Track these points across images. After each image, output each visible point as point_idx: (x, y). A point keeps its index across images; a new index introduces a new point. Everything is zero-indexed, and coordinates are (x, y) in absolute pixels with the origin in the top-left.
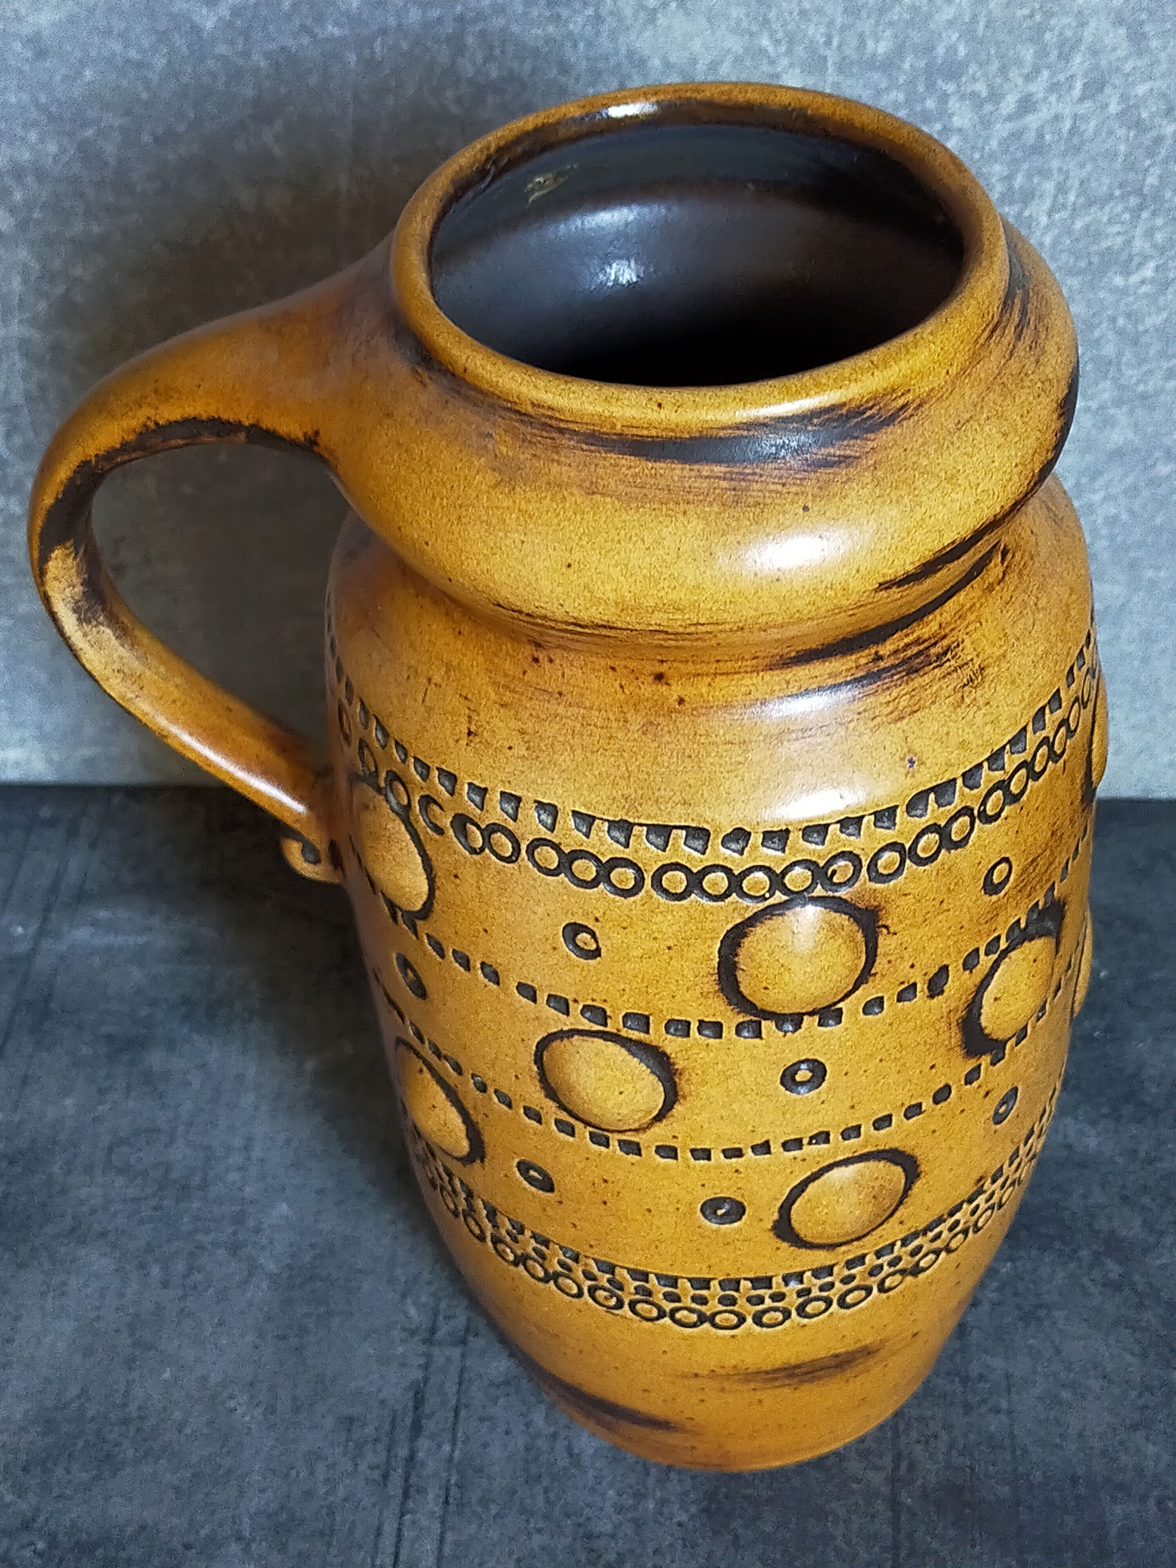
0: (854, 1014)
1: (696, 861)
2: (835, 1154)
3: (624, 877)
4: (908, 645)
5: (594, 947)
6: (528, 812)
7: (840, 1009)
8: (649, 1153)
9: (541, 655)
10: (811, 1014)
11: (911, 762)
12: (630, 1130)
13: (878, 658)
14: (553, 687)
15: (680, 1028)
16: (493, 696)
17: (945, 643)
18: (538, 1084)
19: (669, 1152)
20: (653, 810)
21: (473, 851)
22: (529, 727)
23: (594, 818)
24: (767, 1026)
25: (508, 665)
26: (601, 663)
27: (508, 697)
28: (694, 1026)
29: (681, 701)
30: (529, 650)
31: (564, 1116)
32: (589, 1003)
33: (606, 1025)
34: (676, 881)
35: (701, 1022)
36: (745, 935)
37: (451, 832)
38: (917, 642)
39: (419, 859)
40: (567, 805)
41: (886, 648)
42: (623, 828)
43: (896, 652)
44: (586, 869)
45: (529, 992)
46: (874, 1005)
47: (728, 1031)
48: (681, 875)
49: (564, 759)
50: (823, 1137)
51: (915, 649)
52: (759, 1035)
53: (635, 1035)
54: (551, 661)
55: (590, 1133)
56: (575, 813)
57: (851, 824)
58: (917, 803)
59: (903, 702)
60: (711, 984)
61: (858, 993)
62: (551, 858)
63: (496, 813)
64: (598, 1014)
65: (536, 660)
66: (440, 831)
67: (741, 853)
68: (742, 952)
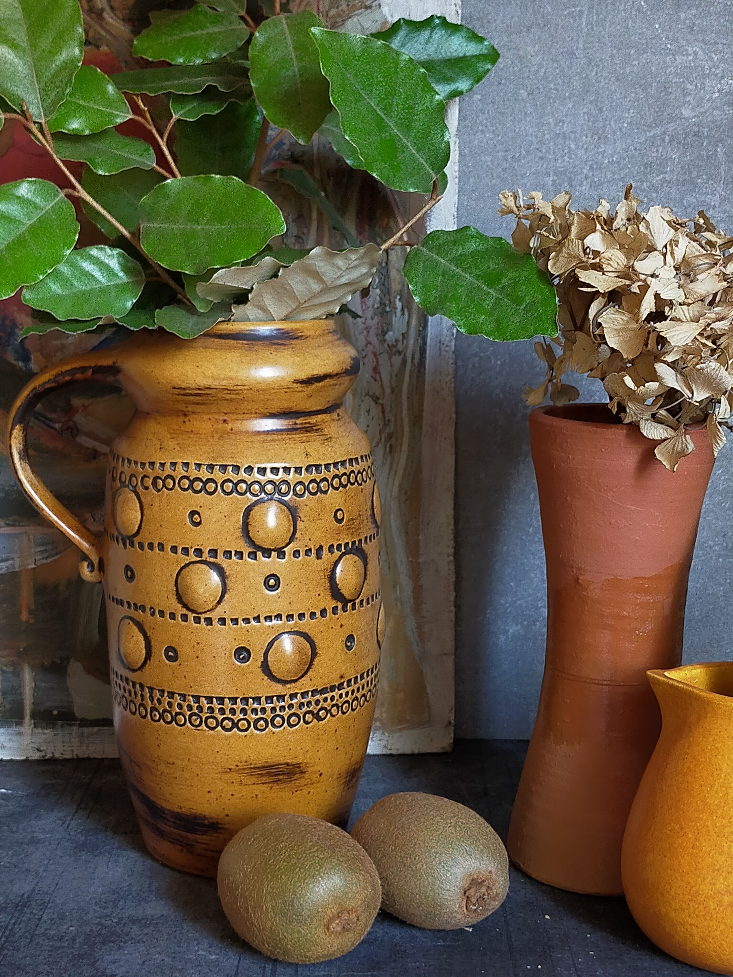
0: (290, 555)
1: (235, 478)
2: (284, 628)
3: (211, 486)
4: (306, 423)
5: (198, 520)
6: (179, 467)
7: (284, 552)
8: (215, 622)
9: (186, 419)
10: (274, 550)
11: (307, 455)
12: (209, 611)
13: (296, 424)
14: (189, 430)
15: (228, 554)
16: (169, 436)
17: (318, 427)
18: (175, 597)
19: (222, 621)
20: (221, 459)
21: (159, 491)
22: (181, 442)
23: (201, 465)
24: (259, 554)
25: (175, 427)
26: (206, 417)
27: (174, 436)
28: (233, 553)
29: (232, 429)
30: (182, 419)
31: (185, 611)
32: (197, 547)
33: (201, 557)
34: (229, 486)
35: (236, 551)
36: (251, 510)
37: (151, 487)
38: (309, 423)
39: (138, 505)
40: (192, 462)
41: (298, 421)
42: (211, 467)
43: (302, 424)
44: (198, 485)
45: (174, 549)
46: (296, 553)
47: (245, 556)
48: (230, 484)
49: (192, 449)
50: (279, 616)
51: (308, 425)
52: (255, 559)
53: (212, 560)
54: (189, 421)
55: (194, 617)
56: (195, 464)
57: (287, 470)
58: (308, 468)
59: (305, 438)
60: (239, 533)
61: (291, 545)
62: (186, 483)
63: (168, 470)
64: (198, 552)
65: (184, 422)
66: (147, 488)
67: (250, 475)
68: (250, 517)
